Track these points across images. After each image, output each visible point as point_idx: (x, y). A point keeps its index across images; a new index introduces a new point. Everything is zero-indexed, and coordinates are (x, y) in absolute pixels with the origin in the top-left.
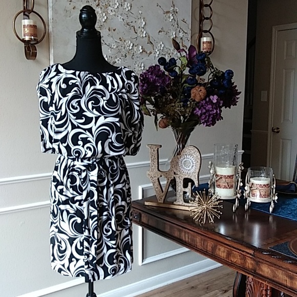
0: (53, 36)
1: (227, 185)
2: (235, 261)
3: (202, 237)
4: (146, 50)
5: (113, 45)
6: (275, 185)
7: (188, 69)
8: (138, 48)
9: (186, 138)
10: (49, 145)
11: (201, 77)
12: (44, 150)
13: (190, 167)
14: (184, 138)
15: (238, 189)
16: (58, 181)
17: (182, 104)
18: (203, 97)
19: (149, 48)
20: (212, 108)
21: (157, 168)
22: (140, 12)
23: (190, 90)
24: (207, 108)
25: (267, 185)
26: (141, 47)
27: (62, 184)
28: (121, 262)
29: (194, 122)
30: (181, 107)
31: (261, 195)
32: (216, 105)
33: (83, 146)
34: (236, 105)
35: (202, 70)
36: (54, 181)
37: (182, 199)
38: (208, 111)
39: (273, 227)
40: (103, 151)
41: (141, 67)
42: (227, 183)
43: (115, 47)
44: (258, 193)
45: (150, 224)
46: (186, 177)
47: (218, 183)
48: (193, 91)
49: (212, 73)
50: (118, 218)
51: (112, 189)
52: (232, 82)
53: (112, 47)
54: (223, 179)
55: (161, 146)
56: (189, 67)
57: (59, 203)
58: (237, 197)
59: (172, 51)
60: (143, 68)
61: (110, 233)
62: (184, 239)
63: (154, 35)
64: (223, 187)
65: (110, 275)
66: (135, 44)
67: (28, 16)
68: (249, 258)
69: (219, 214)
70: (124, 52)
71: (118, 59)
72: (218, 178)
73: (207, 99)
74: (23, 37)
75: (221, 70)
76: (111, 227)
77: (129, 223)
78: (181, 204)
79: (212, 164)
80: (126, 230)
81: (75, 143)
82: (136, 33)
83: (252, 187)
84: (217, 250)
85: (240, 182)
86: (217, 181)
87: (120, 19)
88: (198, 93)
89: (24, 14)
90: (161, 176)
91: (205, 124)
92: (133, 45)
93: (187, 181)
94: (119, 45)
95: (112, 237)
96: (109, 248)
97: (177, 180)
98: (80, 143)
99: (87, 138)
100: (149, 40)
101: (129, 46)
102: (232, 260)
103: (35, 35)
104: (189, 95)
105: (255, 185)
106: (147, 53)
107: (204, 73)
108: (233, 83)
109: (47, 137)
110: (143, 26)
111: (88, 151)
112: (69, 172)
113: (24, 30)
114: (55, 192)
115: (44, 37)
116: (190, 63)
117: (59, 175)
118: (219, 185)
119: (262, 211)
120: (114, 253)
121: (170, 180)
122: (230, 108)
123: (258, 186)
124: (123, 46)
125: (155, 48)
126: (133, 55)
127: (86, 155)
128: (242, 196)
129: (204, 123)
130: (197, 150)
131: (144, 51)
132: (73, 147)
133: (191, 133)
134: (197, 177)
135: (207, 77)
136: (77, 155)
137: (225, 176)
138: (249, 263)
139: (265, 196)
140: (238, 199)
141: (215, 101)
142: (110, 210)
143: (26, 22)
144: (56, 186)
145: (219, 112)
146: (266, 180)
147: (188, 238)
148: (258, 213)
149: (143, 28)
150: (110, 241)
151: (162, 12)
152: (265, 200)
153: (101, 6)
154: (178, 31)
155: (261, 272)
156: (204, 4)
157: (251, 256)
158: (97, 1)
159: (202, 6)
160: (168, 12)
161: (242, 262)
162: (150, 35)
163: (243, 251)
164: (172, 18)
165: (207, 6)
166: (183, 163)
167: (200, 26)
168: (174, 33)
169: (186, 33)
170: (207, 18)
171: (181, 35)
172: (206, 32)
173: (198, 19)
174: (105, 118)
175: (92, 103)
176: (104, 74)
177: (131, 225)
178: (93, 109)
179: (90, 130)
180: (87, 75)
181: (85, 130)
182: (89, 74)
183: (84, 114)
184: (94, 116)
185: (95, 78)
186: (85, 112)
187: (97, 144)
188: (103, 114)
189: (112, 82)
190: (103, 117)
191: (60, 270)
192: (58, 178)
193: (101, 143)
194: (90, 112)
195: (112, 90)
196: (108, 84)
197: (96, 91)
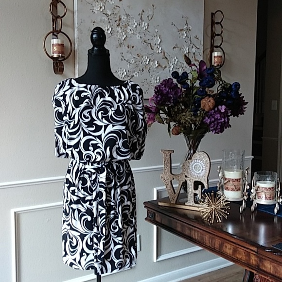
1: (234, 187)
2: (240, 257)
3: (211, 235)
4: (161, 64)
5: (131, 60)
7: (198, 82)
8: (154, 62)
9: (196, 144)
10: (62, 150)
11: (210, 89)
12: (58, 155)
13: (201, 171)
14: (194, 145)
15: (245, 191)
16: (70, 182)
17: (192, 113)
18: (211, 107)
20: (221, 117)
21: (169, 171)
22: (156, 30)
23: (200, 101)
24: (216, 117)
25: (272, 188)
26: (157, 62)
27: (74, 185)
28: (127, 257)
29: (203, 130)
30: (191, 116)
31: (266, 197)
32: (224, 114)
33: (93, 152)
34: (244, 114)
35: (211, 83)
36: (67, 183)
37: (193, 200)
38: (217, 119)
39: (277, 228)
40: (111, 156)
41: (156, 80)
42: (235, 186)
43: (133, 62)
44: (263, 195)
45: (163, 223)
46: (197, 180)
47: (226, 186)
48: (203, 101)
49: (220, 85)
50: (124, 216)
51: (119, 190)
52: (240, 93)
53: (131, 62)
54: (231, 182)
55: (173, 151)
56: (199, 80)
57: (71, 203)
58: (244, 199)
59: (185, 65)
60: (158, 81)
61: (117, 230)
62: (194, 237)
64: (231, 189)
65: (116, 269)
66: (152, 59)
67: (57, 36)
68: (253, 255)
69: (227, 214)
70: (141, 66)
71: (136, 73)
72: (226, 181)
73: (216, 109)
74: (52, 55)
75: (228, 83)
76: (118, 225)
77: (134, 222)
78: (191, 205)
79: (220, 168)
80: (131, 228)
81: (87, 149)
82: (153, 49)
83: (257, 190)
84: (224, 247)
85: (247, 185)
86: (225, 184)
87: (138, 37)
88: (207, 103)
89: (53, 34)
90: (173, 179)
91: (214, 131)
92: (150, 60)
93: (197, 184)
94: (137, 60)
95: (118, 234)
96: (116, 244)
97: (188, 182)
98: (91, 148)
99: (97, 144)
100: (164, 55)
101: (146, 61)
102: (238, 256)
103: (62, 53)
104: (199, 105)
105: (261, 188)
106: (162, 67)
107: (213, 85)
108: (241, 94)
109: (61, 144)
110: (159, 43)
111: (98, 156)
112: (80, 175)
113: (53, 48)
114: (67, 193)
115: (70, 54)
116: (201, 76)
117: (71, 177)
118: (227, 188)
119: (267, 212)
120: (121, 249)
121: (182, 182)
122: (238, 117)
123: (264, 189)
124: (141, 61)
125: (169, 63)
126: (150, 69)
127: (96, 159)
128: (249, 198)
129: (213, 130)
130: (206, 155)
131: (159, 65)
132: (84, 153)
133: (202, 140)
134: (206, 180)
135: (216, 89)
136: (88, 159)
137: (233, 179)
138: (253, 260)
139: (270, 198)
140: (245, 201)
141: (223, 111)
142: (117, 209)
143: (55, 41)
144: (69, 187)
145: (226, 121)
146: (271, 183)
147: (198, 236)
148: (264, 214)
149: (159, 45)
150: (117, 237)
151: (176, 30)
152: (270, 202)
153: (121, 26)
154: (191, 46)
155: (264, 269)
156: (216, 22)
157: (254, 253)
158: (117, 22)
159: (213, 23)
160: (181, 30)
161: (247, 258)
162: (165, 51)
163: (248, 249)
164: (186, 35)
165: (217, 23)
166: (193, 167)
167: (211, 42)
168: (187, 49)
169: (198, 49)
170: (218, 35)
171: (194, 50)
172: (217, 47)
173: (210, 36)
174: (113, 126)
175: (102, 113)
176: (112, 88)
177: (135, 223)
178: (102, 119)
179: (100, 137)
180: (97, 89)
181: (95, 137)
182: (99, 87)
183: (95, 122)
184: (103, 124)
185: (104, 91)
186: (95, 120)
187: (106, 150)
188: (111, 123)
189: (119, 94)
190: (111, 125)
191: (71, 264)
192: (70, 180)
193: (110, 149)
194: (100, 121)
195: (120, 101)
196: (116, 96)
197: (105, 103)
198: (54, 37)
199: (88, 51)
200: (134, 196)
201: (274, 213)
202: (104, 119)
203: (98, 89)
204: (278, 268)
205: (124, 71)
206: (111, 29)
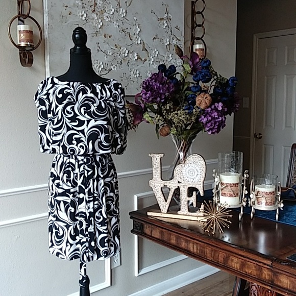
0: (50, 42)
1: (232, 193)
2: (250, 272)
4: (141, 57)
5: (109, 51)
6: (280, 193)
8: (133, 55)
10: (46, 147)
12: (43, 151)
15: (243, 197)
16: (55, 176)
17: (187, 111)
19: (143, 55)
20: (218, 115)
21: (159, 177)
22: (135, 18)
24: (212, 115)
25: (273, 192)
26: (136, 55)
27: (58, 178)
28: (111, 245)
29: (197, 129)
31: (267, 203)
32: (221, 112)
33: (77, 145)
35: (207, 77)
36: (51, 177)
37: (187, 209)
38: (214, 118)
40: (94, 149)
41: (136, 74)
42: (233, 191)
43: (110, 54)
44: (263, 201)
45: (153, 235)
46: (191, 186)
47: (224, 192)
48: (199, 99)
49: (214, 80)
50: (108, 206)
51: (102, 181)
53: (108, 53)
54: (229, 187)
55: (164, 155)
57: (56, 196)
58: (243, 205)
59: (166, 58)
60: (138, 75)
61: (101, 219)
62: (192, 250)
63: (149, 41)
64: (229, 195)
65: (101, 256)
66: (131, 51)
67: (23, 22)
68: (265, 269)
69: (228, 223)
70: (119, 59)
71: (114, 66)
72: (224, 187)
73: (213, 107)
74: (19, 43)
76: (102, 215)
77: (117, 212)
79: (216, 172)
80: (116, 218)
81: (70, 142)
82: (132, 40)
84: (230, 261)
85: (245, 190)
86: (222, 189)
87: (115, 25)
88: (203, 101)
89: (19, 20)
91: (211, 132)
92: (129, 52)
93: (191, 190)
94: (115, 51)
95: (102, 224)
96: (100, 233)
97: (181, 189)
98: (74, 142)
99: (81, 138)
100: (144, 47)
101: (125, 53)
103: (31, 41)
105: (261, 193)
106: (142, 60)
109: (45, 141)
110: (138, 33)
111: (81, 149)
112: (65, 169)
113: (20, 37)
114: (52, 186)
115: (39, 43)
117: (56, 171)
118: (225, 194)
119: (267, 218)
120: (105, 237)
121: (173, 189)
122: (230, 115)
123: (264, 193)
124: (119, 53)
125: (150, 55)
126: (129, 62)
127: (79, 152)
128: (247, 204)
129: (209, 131)
130: (202, 158)
131: (139, 58)
134: (202, 186)
136: (72, 153)
137: (231, 184)
138: (266, 274)
139: (271, 204)
140: (243, 207)
141: (220, 109)
142: (100, 200)
143: (22, 27)
144: (53, 181)
145: (224, 119)
146: (271, 188)
147: (197, 249)
148: (263, 221)
149: (138, 34)
150: (101, 226)
151: (156, 19)
152: (271, 208)
153: (96, 12)
154: (172, 38)
155: (279, 284)
156: (196, 11)
157: (268, 267)
158: (93, 7)
159: (194, 13)
160: (162, 19)
161: (258, 273)
162: (145, 42)
164: (166, 25)
165: (199, 13)
166: (187, 171)
167: (192, 33)
168: (168, 40)
169: (179, 40)
170: (199, 26)
171: (175, 42)
172: (198, 39)
173: (190, 27)
174: (96, 121)
175: (84, 109)
176: (94, 85)
177: (119, 213)
178: (85, 114)
179: (83, 131)
180: (79, 86)
181: (78, 131)
182: (81, 84)
183: (78, 117)
184: (86, 119)
185: (86, 87)
186: (78, 116)
187: (88, 144)
188: (94, 118)
189: (101, 91)
190: (93, 120)
191: (58, 254)
192: (55, 173)
193: (92, 142)
194: (83, 116)
195: (102, 98)
196: (98, 93)
197: (87, 99)
198: (20, 22)
199: (71, 50)
200: (117, 188)
201: (276, 219)
202: (86, 114)
203: (81, 85)
205: (101, 63)
206: (85, 15)
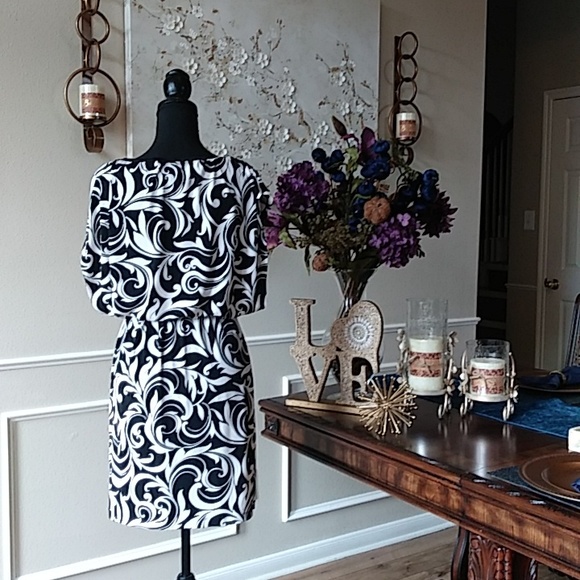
0: (133, 113)
1: (427, 369)
2: (432, 497)
3: (379, 457)
4: (295, 135)
5: (237, 127)
6: (513, 374)
7: (360, 168)
8: (282, 132)
9: (359, 288)
11: (382, 182)
13: (364, 338)
14: (355, 288)
15: (449, 377)
17: (347, 227)
18: (383, 216)
19: (301, 132)
20: (401, 234)
21: (306, 339)
22: (286, 70)
23: (362, 205)
24: (391, 236)
25: (500, 370)
26: (286, 131)
30: (346, 234)
31: (487, 388)
32: (407, 230)
34: (449, 231)
35: (382, 171)
37: (351, 395)
38: (392, 240)
41: (287, 165)
42: (429, 367)
43: (240, 131)
44: (482, 385)
45: (294, 440)
46: (357, 355)
47: (413, 367)
48: (367, 205)
49: (402, 175)
52: (441, 191)
53: (236, 130)
54: (422, 360)
55: (314, 302)
56: (362, 165)
58: (447, 392)
60: (289, 168)
62: (349, 463)
63: (310, 108)
64: (422, 373)
67: (91, 78)
68: (454, 491)
69: (410, 418)
70: (256, 139)
71: (246, 151)
72: (413, 357)
73: (392, 220)
74: (81, 114)
75: (417, 170)
78: (348, 403)
79: (403, 333)
82: (279, 106)
83: (472, 375)
84: (403, 480)
85: (453, 365)
86: (411, 363)
87: (249, 81)
88: (375, 210)
89: (84, 76)
90: (315, 355)
91: (389, 263)
92: (273, 126)
93: (359, 363)
94: (248, 126)
97: (342, 361)
101: (266, 129)
102: (427, 495)
103: (101, 110)
104: (362, 212)
105: (478, 371)
106: (297, 141)
107: (386, 174)
108: (443, 194)
110: (290, 94)
113: (83, 102)
115: (116, 113)
116: (365, 156)
118: (415, 371)
121: (329, 360)
122: (438, 236)
123: (483, 372)
124: (256, 129)
125: (312, 133)
126: (273, 145)
128: (456, 392)
129: (386, 260)
130: (375, 308)
131: (292, 137)
133: (369, 280)
134: (375, 356)
135: (393, 182)
137: (425, 354)
138: (455, 500)
139: (495, 390)
140: (449, 396)
141: (405, 223)
143: (87, 89)
145: (412, 242)
146: (496, 362)
147: (357, 460)
148: (485, 419)
151: (326, 70)
152: (495, 398)
153: (216, 60)
154: (355, 102)
155: (472, 516)
156: (403, 54)
157: (455, 487)
158: (210, 52)
159: (398, 57)
160: (336, 70)
161: (444, 497)
162: (304, 110)
163: (444, 479)
164: (344, 79)
165: (407, 57)
166: (351, 331)
167: (395, 94)
168: (347, 106)
169: (369, 106)
170: (408, 80)
171: (360, 109)
172: (406, 103)
173: (392, 81)
198: (86, 79)
201: (502, 418)
204: (497, 514)
205: (223, 147)
206: (196, 66)
